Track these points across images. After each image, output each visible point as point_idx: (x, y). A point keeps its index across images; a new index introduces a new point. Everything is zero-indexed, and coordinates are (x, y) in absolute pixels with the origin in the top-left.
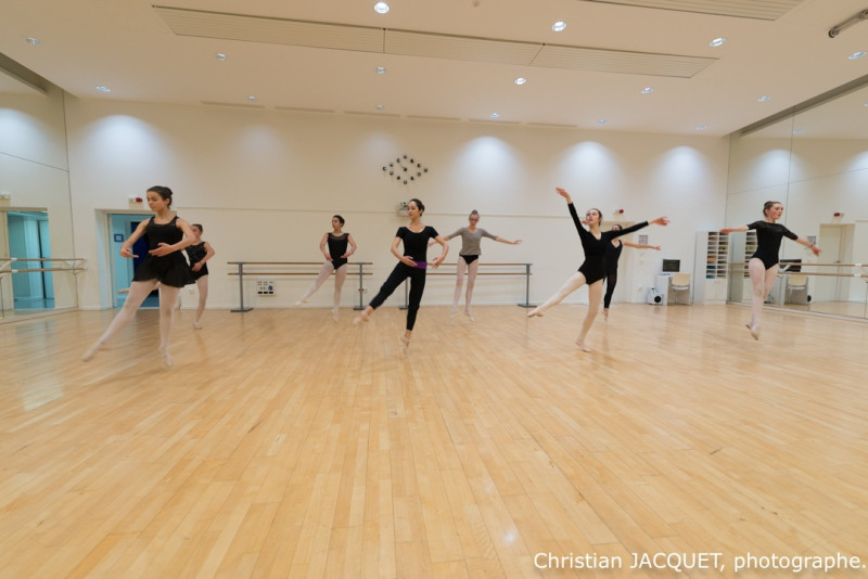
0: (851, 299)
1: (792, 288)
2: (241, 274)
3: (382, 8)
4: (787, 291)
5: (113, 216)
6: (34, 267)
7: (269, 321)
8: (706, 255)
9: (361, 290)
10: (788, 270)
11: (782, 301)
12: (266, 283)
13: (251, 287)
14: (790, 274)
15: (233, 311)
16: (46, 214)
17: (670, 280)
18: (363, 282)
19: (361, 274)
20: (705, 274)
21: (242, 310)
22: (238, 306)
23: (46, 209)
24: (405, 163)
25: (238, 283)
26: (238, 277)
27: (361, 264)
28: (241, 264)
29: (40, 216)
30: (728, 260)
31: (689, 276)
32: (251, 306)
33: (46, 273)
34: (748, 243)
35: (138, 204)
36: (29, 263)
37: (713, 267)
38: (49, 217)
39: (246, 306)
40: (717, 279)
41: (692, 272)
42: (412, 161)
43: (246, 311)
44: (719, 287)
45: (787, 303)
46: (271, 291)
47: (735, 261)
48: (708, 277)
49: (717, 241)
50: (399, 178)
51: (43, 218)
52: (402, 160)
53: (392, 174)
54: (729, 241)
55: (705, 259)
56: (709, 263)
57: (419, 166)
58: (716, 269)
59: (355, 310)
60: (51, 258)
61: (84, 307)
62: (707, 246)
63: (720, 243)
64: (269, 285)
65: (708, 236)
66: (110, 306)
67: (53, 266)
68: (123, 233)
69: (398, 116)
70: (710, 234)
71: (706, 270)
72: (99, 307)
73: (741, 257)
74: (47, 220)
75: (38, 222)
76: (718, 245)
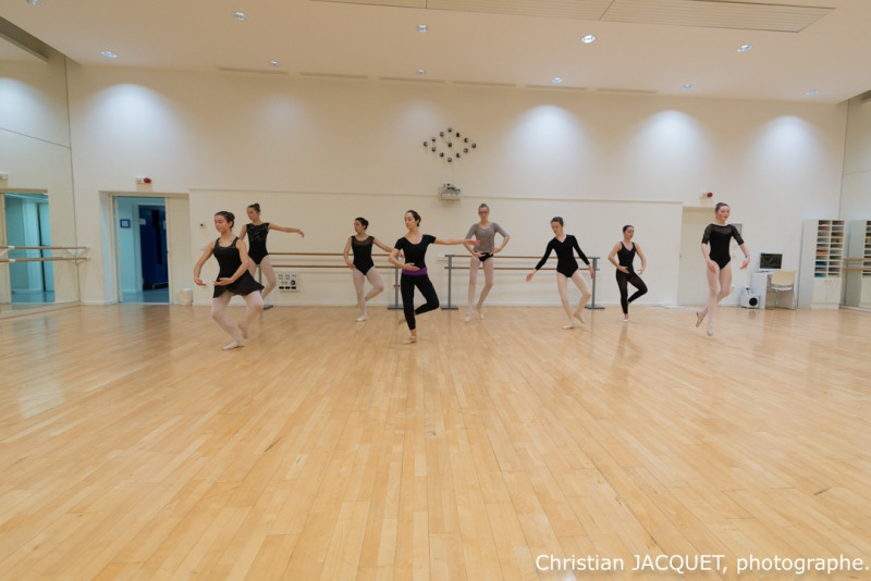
5: (119, 199)
6: (33, 256)
7: (292, 320)
8: (815, 248)
12: (288, 277)
16: (46, 196)
17: (769, 278)
20: (814, 272)
23: (46, 191)
24: (450, 138)
29: (40, 199)
30: (843, 255)
31: (791, 273)
32: (272, 303)
33: (46, 264)
34: (868, 234)
35: (148, 185)
36: (27, 251)
37: (824, 263)
38: (49, 199)
40: (828, 278)
41: (796, 269)
44: (832, 287)
46: (293, 286)
47: (852, 256)
48: (817, 275)
49: (830, 231)
50: (442, 155)
51: (42, 200)
52: (447, 135)
53: (434, 150)
54: (845, 232)
55: (814, 254)
56: (818, 257)
57: (466, 141)
58: (828, 266)
59: (389, 309)
60: (52, 246)
61: (86, 301)
62: (816, 237)
63: (833, 234)
64: (291, 279)
65: (817, 225)
66: (116, 300)
67: (55, 256)
68: (130, 217)
69: (442, 82)
70: (821, 222)
71: (814, 266)
72: (102, 302)
73: (859, 251)
74: (47, 203)
75: (38, 206)
76: (830, 237)
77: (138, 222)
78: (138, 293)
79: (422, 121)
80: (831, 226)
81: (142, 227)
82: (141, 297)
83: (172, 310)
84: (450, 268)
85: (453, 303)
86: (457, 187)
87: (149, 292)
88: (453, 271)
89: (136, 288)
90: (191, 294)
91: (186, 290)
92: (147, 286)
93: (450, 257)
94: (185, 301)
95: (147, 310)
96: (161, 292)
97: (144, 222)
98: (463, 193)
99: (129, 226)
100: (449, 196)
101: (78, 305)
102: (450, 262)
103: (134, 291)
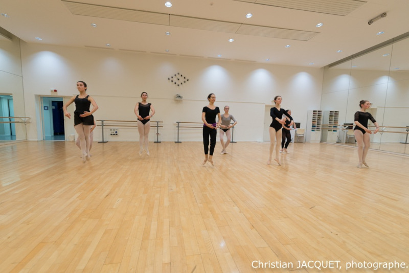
0: (374, 141)
1: (349, 136)
2: (103, 125)
3: (168, 4)
4: (347, 137)
5: (43, 98)
6: (6, 121)
7: (115, 147)
8: (312, 121)
9: (158, 134)
10: (347, 128)
11: (344, 142)
12: (114, 130)
13: (107, 132)
14: (348, 130)
15: (99, 142)
16: (12, 96)
17: (296, 131)
18: (159, 130)
19: (158, 127)
20: (311, 129)
21: (103, 142)
22: (101, 140)
23: (12, 94)
24: (179, 77)
25: (101, 130)
26: (101, 127)
27: (158, 122)
28: (103, 121)
29: (9, 98)
30: (321, 123)
31: (304, 130)
32: (107, 140)
33: (12, 124)
34: (330, 116)
35: (55, 92)
36: (4, 119)
37: (315, 126)
38: (13, 98)
39: (105, 140)
40: (316, 132)
41: (305, 128)
42: (182, 76)
43: (105, 143)
44: (317, 135)
45: (346, 143)
46: (116, 134)
47: (324, 124)
48: (312, 130)
49: (317, 114)
50: (175, 83)
51: (10, 98)
52: (177, 75)
53: (172, 81)
54: (322, 115)
55: (311, 123)
56: (313, 124)
57: (185, 78)
58: (316, 127)
59: (155, 142)
60: (15, 117)
61: (30, 139)
62: (312, 117)
63: (318, 116)
64: (116, 131)
65: (313, 112)
66: (42, 139)
67: (15, 121)
68: (48, 106)
69: (175, 55)
70: (314, 111)
71: (311, 127)
72: (37, 140)
73: (327, 122)
74: (12, 99)
75: (8, 100)
76: (317, 117)
77: (51, 108)
78: (52, 136)
79: (168, 70)
80: (317, 112)
81: (53, 110)
82: (53, 138)
83: (66, 143)
84: (178, 127)
85: (180, 140)
86: (181, 96)
87: (56, 136)
88: (180, 128)
89: (51, 134)
90: (74, 137)
91: (72, 135)
92: (55, 134)
93: (178, 123)
94: (72, 140)
95: (55, 143)
96: (61, 136)
97: (54, 107)
98: (184, 98)
99: (48, 109)
100: (178, 99)
101: (26, 141)
102: (178, 125)
103: (50, 135)
